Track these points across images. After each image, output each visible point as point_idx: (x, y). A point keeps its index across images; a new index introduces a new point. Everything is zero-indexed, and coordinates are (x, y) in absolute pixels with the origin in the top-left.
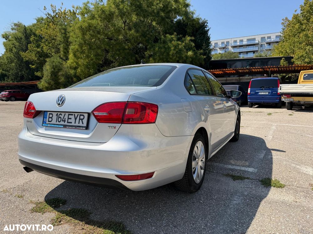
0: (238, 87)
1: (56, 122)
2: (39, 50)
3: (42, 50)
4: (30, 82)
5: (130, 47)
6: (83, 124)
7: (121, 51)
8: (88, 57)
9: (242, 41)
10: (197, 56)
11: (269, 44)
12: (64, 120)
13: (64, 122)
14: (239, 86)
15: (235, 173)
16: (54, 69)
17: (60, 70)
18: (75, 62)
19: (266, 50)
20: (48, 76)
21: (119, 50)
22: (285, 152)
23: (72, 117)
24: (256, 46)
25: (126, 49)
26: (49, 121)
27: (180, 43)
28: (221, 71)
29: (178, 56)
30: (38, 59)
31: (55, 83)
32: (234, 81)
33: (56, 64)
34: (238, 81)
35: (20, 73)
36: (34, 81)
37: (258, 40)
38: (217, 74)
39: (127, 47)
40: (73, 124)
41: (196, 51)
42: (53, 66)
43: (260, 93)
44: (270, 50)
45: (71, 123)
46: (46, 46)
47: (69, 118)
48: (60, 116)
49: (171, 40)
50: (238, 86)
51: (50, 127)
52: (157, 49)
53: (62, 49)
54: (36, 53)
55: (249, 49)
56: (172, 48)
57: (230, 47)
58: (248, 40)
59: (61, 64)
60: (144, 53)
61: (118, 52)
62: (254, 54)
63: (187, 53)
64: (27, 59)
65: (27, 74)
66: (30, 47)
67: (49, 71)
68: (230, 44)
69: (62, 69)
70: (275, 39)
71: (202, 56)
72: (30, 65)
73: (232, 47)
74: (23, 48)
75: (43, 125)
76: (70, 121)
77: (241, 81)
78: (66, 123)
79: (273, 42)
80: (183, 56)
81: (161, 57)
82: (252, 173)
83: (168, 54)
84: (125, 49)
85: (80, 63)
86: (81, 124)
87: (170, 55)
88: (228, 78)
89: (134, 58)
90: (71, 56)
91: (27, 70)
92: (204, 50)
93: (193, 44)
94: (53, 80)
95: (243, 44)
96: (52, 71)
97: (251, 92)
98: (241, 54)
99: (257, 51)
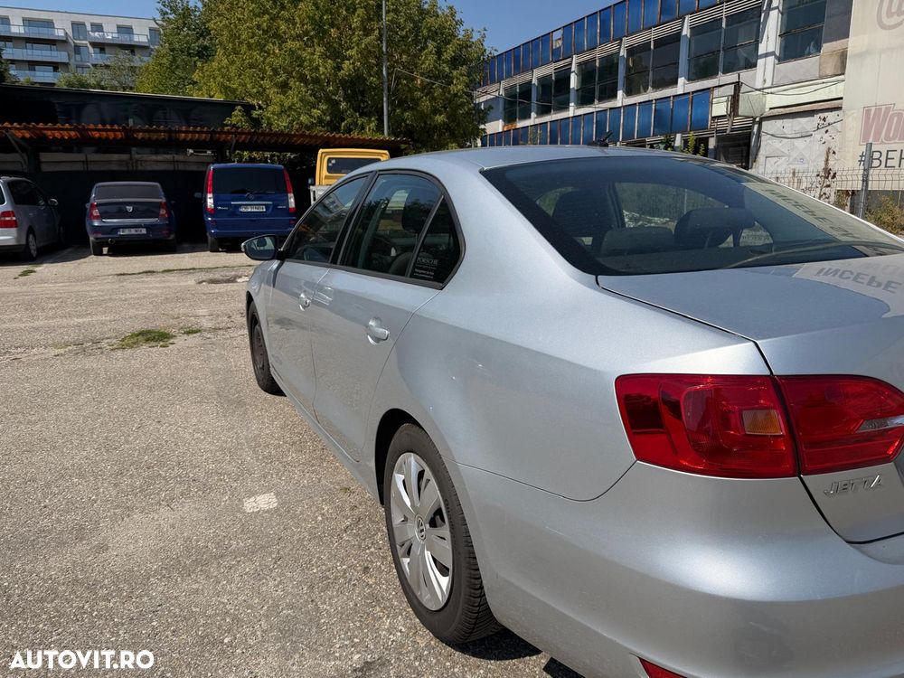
9: (4, 21)
11: (101, 47)
14: (160, 186)
43: (243, 210)
50: (158, 184)
58: (26, 22)
70: (115, 36)
88: (94, 157)
95: (10, 31)
97: (215, 204)
99: (66, 65)
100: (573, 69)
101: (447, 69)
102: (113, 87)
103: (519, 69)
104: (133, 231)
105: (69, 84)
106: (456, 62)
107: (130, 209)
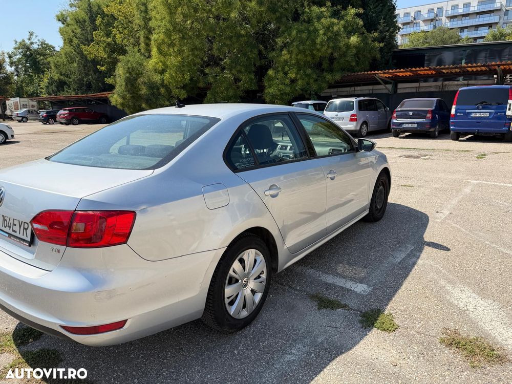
0: (435, 103)
1: (2, 226)
2: (109, 40)
3: (113, 41)
4: (99, 94)
5: (249, 32)
6: (27, 236)
7: (234, 40)
8: (180, 52)
9: (467, 5)
10: (367, 43)
12: (9, 225)
13: (10, 230)
14: (437, 100)
15: (330, 294)
16: (130, 73)
17: (140, 74)
18: (161, 61)
20: (121, 85)
21: (230, 38)
22: (448, 250)
23: (17, 223)
24: (496, 13)
25: (242, 36)
27: (336, 21)
28: (408, 71)
29: (331, 44)
30: (108, 57)
31: (132, 97)
32: (432, 90)
33: (132, 65)
34: (441, 90)
35: (85, 79)
36: (104, 93)
38: (402, 76)
39: (243, 32)
41: (366, 34)
42: (129, 68)
43: (473, 115)
45: (16, 232)
46: (120, 33)
47: (14, 225)
48: (6, 218)
49: (320, 17)
50: (435, 99)
52: (294, 33)
53: (142, 39)
54: (106, 47)
55: (481, 20)
56: (321, 32)
57: (444, 19)
58: (479, 4)
59: (140, 65)
60: (275, 41)
61: (228, 42)
62: (491, 30)
63: (349, 38)
64: (93, 56)
65: (96, 81)
66: (96, 36)
67: (123, 77)
68: (444, 12)
69: (142, 74)
71: (377, 44)
72: (98, 67)
73: (447, 18)
74: (88, 38)
77: (446, 89)
80: (341, 44)
81: (301, 47)
82: (358, 295)
83: (314, 43)
84: (239, 36)
85: (168, 63)
87: (318, 44)
88: (423, 84)
89: (256, 51)
90: (154, 51)
91: (95, 74)
92: (381, 32)
93: (361, 23)
94: (129, 91)
95: (469, 11)
96: (128, 77)
97: (456, 111)
98: (465, 30)
99: (497, 24)
104: (410, 125)
107: (411, 113)
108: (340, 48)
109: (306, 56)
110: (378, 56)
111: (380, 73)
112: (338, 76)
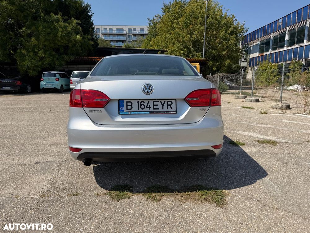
1: (139, 109)
6: (172, 109)
9: (111, 29)
10: (85, 41)
11: (135, 35)
12: (148, 106)
13: (150, 109)
19: (133, 41)
23: (159, 104)
24: (124, 36)
26: (127, 109)
27: (68, 25)
29: (67, 38)
37: (125, 31)
40: (161, 109)
41: (84, 36)
44: (136, 41)
45: (158, 109)
47: (154, 105)
48: (142, 103)
49: (58, 21)
51: (130, 114)
55: (118, 38)
56: (61, 30)
57: (100, 34)
58: (117, 29)
62: (124, 44)
63: (76, 36)
68: (100, 31)
70: (139, 32)
71: (90, 41)
73: (102, 34)
75: (120, 113)
76: (155, 107)
78: (152, 110)
79: (138, 35)
80: (72, 39)
81: (47, 37)
83: (55, 36)
86: (169, 109)
87: (58, 37)
92: (91, 36)
93: (81, 29)
95: (112, 32)
98: (112, 42)
99: (125, 41)
100: (287, 33)
101: (228, 36)
102: (137, 47)
103: (265, 34)
105: (126, 47)
106: (232, 33)
108: (71, 41)
109: (50, 43)
110: (92, 49)
111: (98, 58)
112: (72, 58)
